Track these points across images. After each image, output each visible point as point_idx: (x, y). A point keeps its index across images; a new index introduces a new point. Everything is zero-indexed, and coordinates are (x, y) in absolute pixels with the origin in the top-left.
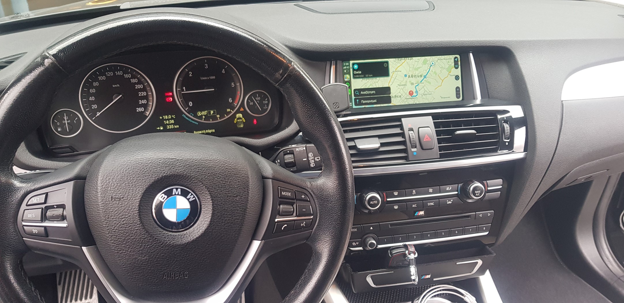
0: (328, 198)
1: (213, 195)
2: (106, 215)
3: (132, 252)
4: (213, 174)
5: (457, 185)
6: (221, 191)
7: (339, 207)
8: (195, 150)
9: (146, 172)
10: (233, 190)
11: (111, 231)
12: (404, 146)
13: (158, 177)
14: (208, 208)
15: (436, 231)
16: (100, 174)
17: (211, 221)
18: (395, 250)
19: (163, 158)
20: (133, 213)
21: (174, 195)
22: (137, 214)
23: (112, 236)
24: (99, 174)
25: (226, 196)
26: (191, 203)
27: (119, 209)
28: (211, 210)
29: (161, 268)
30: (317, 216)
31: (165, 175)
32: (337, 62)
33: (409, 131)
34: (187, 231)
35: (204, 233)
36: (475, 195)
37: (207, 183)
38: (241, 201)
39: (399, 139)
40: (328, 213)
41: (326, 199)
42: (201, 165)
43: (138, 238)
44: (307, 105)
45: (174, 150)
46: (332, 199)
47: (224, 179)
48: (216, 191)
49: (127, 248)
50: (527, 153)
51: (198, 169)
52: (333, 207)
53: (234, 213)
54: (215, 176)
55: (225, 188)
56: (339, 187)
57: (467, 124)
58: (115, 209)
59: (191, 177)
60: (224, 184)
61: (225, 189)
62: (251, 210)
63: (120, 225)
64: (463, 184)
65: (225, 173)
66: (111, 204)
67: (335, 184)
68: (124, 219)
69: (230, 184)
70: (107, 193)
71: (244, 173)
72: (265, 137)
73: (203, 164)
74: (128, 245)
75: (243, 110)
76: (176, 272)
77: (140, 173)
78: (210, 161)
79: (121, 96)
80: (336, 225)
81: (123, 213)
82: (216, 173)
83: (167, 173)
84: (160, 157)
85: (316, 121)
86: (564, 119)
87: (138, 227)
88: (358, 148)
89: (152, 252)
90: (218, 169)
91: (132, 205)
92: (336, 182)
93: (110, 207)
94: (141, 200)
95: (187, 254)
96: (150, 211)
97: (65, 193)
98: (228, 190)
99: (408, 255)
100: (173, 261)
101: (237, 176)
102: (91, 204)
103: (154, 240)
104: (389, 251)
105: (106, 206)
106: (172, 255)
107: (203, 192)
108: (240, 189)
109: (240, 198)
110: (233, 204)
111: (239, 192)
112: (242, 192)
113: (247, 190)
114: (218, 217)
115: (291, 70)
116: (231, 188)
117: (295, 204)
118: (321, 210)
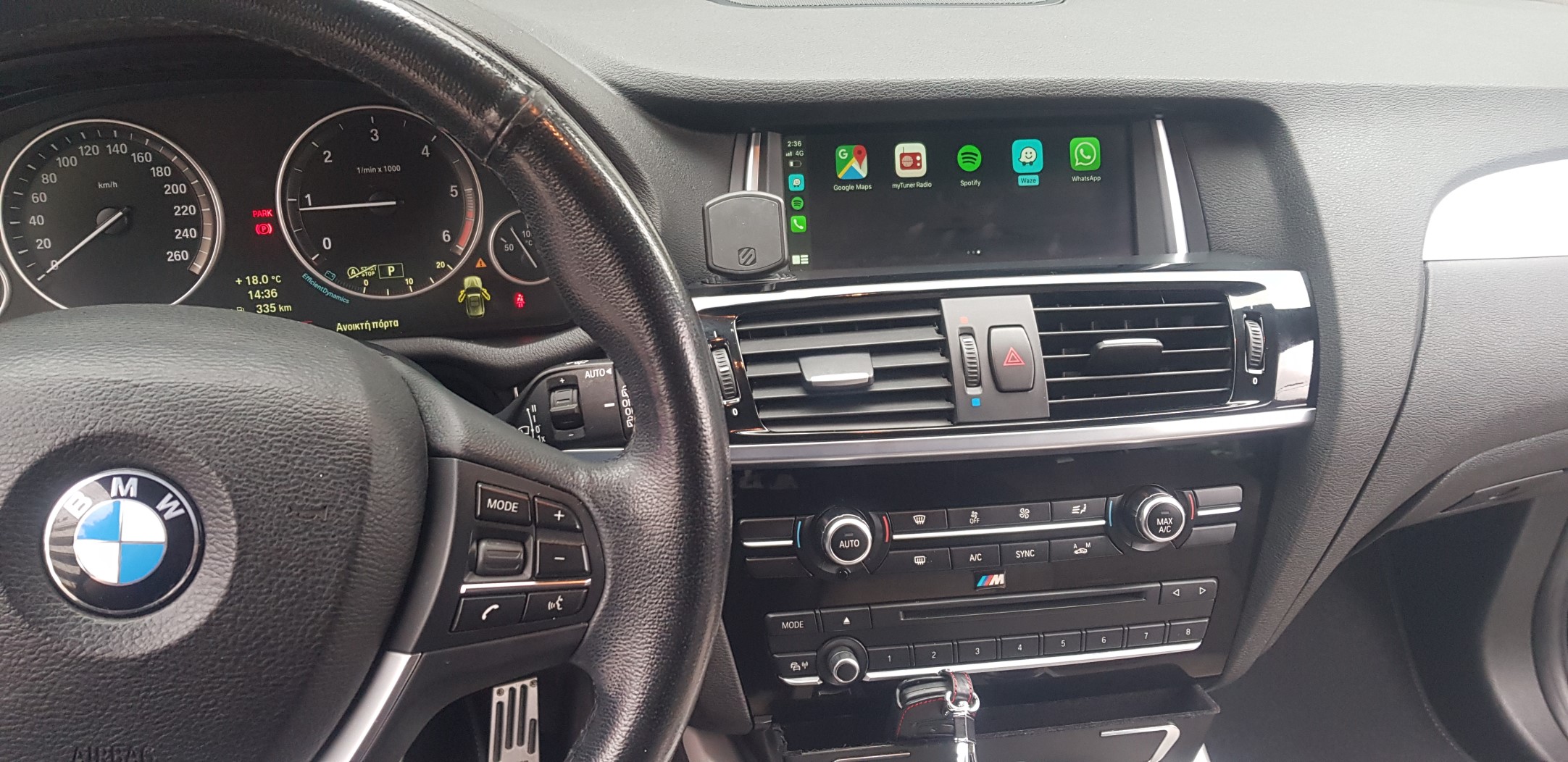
0: (643, 522)
1: (240, 502)
4: (248, 436)
5: (1105, 499)
6: (269, 491)
7: (675, 552)
8: (200, 358)
9: (26, 420)
10: (311, 487)
12: (946, 380)
13: (63, 439)
14: (225, 542)
15: (1042, 636)
17: (230, 587)
18: (915, 688)
19: (86, 378)
21: (114, 497)
25: (284, 506)
26: (170, 525)
28: (232, 550)
29: (65, 730)
30: (605, 577)
31: (86, 431)
32: (766, 137)
33: (960, 335)
34: (155, 616)
35: (206, 624)
36: (1155, 530)
37: (225, 461)
38: (336, 524)
39: (934, 359)
40: (641, 570)
41: (636, 525)
42: (211, 403)
45: (133, 353)
46: (654, 525)
47: (281, 450)
48: (253, 490)
50: (1316, 411)
51: (200, 418)
52: (656, 552)
53: (309, 564)
54: (252, 442)
55: (286, 479)
57: (1140, 322)
59: (173, 440)
60: (283, 466)
61: (284, 483)
62: (372, 555)
64: (1123, 498)
65: (289, 433)
69: (301, 468)
71: (355, 433)
72: (529, 343)
73: (216, 402)
75: (484, 265)
76: (117, 745)
77: (6, 425)
78: (240, 392)
79: (120, 214)
80: (661, 610)
82: (260, 433)
83: (92, 425)
84: (77, 377)
86: (1429, 313)
88: (805, 381)
89: (35, 679)
90: (266, 419)
95: (148, 690)
96: (32, 546)
98: (296, 487)
99: (950, 704)
100: (104, 710)
101: (328, 442)
103: (39, 641)
104: (898, 691)
106: (98, 690)
107: (208, 492)
108: (335, 483)
109: (333, 515)
110: (307, 534)
111: (330, 496)
112: (342, 494)
113: (361, 488)
114: (257, 572)
115: (523, 113)
116: (305, 482)
117: (532, 539)
118: (618, 562)
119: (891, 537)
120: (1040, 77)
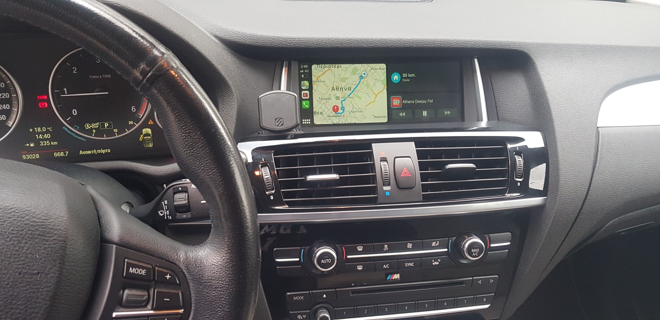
0: (212, 281)
6: (9, 264)
7: (228, 298)
10: (32, 262)
25: (16, 272)
30: (191, 309)
36: (470, 254)
38: (44, 282)
40: (210, 306)
41: (208, 282)
44: (184, 127)
46: (218, 283)
47: (17, 242)
50: (546, 198)
52: (218, 297)
56: (230, 264)
60: (17, 251)
61: (17, 260)
65: (22, 232)
67: (224, 259)
69: (27, 252)
71: (58, 233)
75: (152, 123)
82: (6, 232)
85: (198, 154)
90: (10, 224)
92: (225, 256)
98: (23, 262)
101: (43, 238)
108: (45, 261)
109: (43, 277)
110: (28, 287)
111: (42, 267)
112: (48, 266)
115: (158, 67)
116: (28, 260)
117: (152, 290)
118: (198, 301)
119: (346, 257)
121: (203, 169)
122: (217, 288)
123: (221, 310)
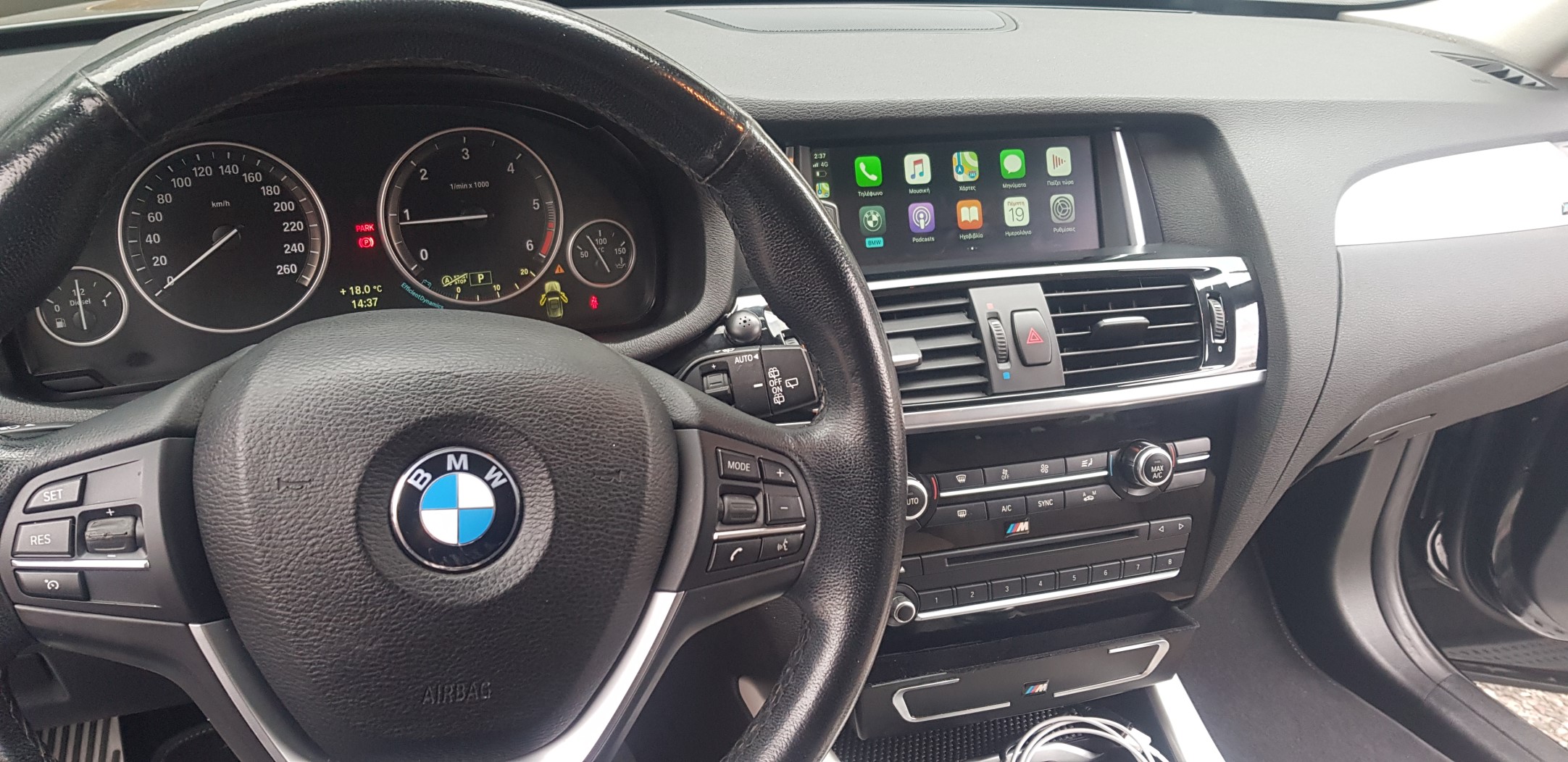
1: (555, 469)
2: (263, 529)
3: (338, 632)
4: (554, 414)
5: (1106, 453)
6: (576, 460)
7: (872, 498)
9: (371, 409)
10: (607, 455)
11: (276, 575)
12: (979, 357)
13: (407, 423)
14: (544, 504)
15: (1057, 573)
16: (242, 416)
17: (551, 540)
19: (415, 372)
20: (339, 523)
21: (450, 472)
22: (351, 525)
23: (281, 588)
24: (240, 419)
25: (589, 472)
26: (495, 492)
27: (299, 512)
28: (550, 510)
29: (418, 672)
30: (816, 522)
31: (424, 416)
32: (798, 149)
33: (989, 319)
35: (534, 572)
36: (1149, 476)
37: (540, 436)
38: (628, 485)
39: (968, 340)
42: (522, 389)
43: (356, 592)
45: (445, 350)
46: (854, 477)
47: (581, 425)
48: (563, 459)
49: (324, 621)
50: (1267, 371)
51: (514, 401)
52: (857, 499)
53: (610, 519)
54: (558, 420)
55: (587, 450)
57: (1122, 303)
58: (288, 512)
59: (496, 421)
60: (583, 439)
61: (586, 452)
62: (654, 509)
63: (303, 557)
64: (1120, 452)
65: (584, 411)
66: (276, 500)
67: (859, 438)
68: (314, 540)
69: (598, 439)
70: (264, 470)
71: (633, 410)
73: (525, 387)
74: (325, 613)
75: (562, 271)
76: (460, 682)
77: (355, 413)
78: (542, 378)
79: (235, 231)
81: (311, 523)
82: (562, 412)
83: (429, 411)
84: (408, 370)
87: (353, 561)
89: (393, 631)
90: (565, 400)
91: (336, 500)
93: (275, 507)
94: (360, 487)
95: (487, 633)
96: (384, 517)
97: (139, 474)
98: (596, 456)
100: (451, 653)
101: (614, 417)
102: (217, 501)
103: (398, 597)
105: (262, 505)
106: (447, 636)
107: (528, 463)
108: (624, 451)
109: (625, 478)
110: (606, 494)
111: (622, 462)
112: (630, 461)
113: (644, 455)
114: (571, 528)
115: (746, 139)
116: (602, 451)
117: (761, 494)
118: (826, 509)
119: (938, 495)
120: (1033, 97)
121: (817, 298)
122: (854, 485)
123: (864, 518)
